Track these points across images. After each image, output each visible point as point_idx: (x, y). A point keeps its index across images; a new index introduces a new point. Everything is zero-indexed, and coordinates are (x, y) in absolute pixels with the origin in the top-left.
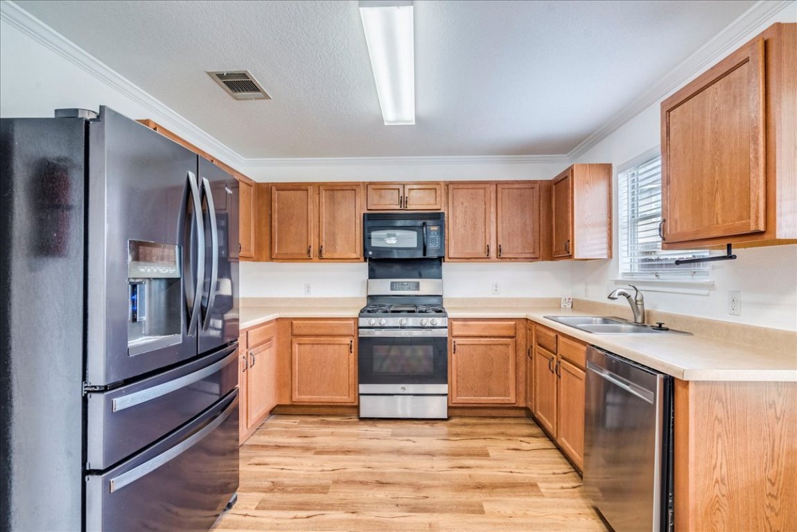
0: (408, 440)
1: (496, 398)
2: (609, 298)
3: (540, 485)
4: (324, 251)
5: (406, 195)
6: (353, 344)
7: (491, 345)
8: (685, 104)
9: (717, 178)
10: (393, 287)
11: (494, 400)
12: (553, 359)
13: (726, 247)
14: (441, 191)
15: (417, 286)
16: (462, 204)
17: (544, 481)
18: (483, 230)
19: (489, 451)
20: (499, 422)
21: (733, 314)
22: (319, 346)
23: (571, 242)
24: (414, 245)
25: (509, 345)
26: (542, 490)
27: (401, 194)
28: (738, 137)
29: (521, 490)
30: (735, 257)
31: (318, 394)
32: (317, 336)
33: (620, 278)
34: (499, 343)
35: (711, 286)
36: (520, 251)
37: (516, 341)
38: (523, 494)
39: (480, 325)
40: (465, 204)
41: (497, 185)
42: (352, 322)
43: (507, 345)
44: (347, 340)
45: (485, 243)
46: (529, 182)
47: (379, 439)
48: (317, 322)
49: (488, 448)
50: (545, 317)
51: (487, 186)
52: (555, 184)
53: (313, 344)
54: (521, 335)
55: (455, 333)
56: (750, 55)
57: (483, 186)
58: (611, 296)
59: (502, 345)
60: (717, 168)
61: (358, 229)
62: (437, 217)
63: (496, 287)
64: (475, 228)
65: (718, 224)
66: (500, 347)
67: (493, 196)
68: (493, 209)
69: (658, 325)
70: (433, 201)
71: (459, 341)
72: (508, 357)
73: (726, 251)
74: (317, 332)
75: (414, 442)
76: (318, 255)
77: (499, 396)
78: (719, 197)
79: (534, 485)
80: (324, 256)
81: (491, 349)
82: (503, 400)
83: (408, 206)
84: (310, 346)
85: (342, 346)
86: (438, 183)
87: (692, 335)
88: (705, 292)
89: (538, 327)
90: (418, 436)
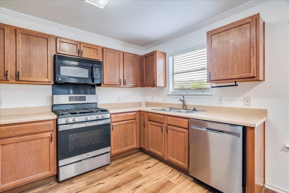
0: (99, 184)
1: (129, 147)
2: (180, 100)
3: (171, 180)
4: (20, 75)
5: (81, 49)
6: (53, 136)
7: (127, 124)
8: (220, 34)
9: (235, 59)
10: (70, 99)
11: (128, 148)
12: (162, 126)
13: (235, 82)
14: (100, 51)
15: (84, 98)
16: (110, 59)
17: (171, 178)
18: (118, 72)
19: (140, 173)
20: (131, 157)
21: (220, 104)
22: (23, 143)
23: (155, 80)
24: (87, 76)
25: (134, 123)
26: (174, 182)
27: (79, 48)
28: (245, 47)
29: (168, 186)
30: (237, 85)
31: (23, 177)
32: (21, 135)
33: (170, 94)
34: (130, 122)
35: (211, 95)
36: (132, 83)
37: (136, 121)
38: (170, 188)
39: (123, 115)
40: (111, 59)
41: (123, 53)
42: (52, 122)
43: (133, 123)
44: (48, 134)
45: (119, 78)
46: (135, 54)
47: (82, 191)
48: (21, 126)
49: (139, 171)
50: (151, 109)
51: (120, 53)
52: (145, 57)
53: (16, 143)
54: (137, 118)
55: (113, 121)
56: (251, 21)
57: (118, 52)
58: (181, 100)
59: (131, 123)
60: (235, 56)
61: (49, 63)
62: (99, 64)
63: (119, 98)
64: (115, 71)
65: (235, 74)
66: (130, 124)
67: (122, 58)
68: (122, 64)
69: (194, 109)
70: (95, 55)
71: (114, 124)
72: (133, 128)
73: (235, 83)
74: (22, 133)
75: (103, 183)
76: (15, 78)
77: (130, 146)
78: (236, 65)
79: (169, 182)
80: (21, 79)
81: (127, 126)
82: (132, 147)
83: (82, 55)
84: (14, 144)
85: (44, 139)
86: (98, 46)
87: (206, 111)
88: (210, 97)
89: (149, 114)
90: (102, 179)
